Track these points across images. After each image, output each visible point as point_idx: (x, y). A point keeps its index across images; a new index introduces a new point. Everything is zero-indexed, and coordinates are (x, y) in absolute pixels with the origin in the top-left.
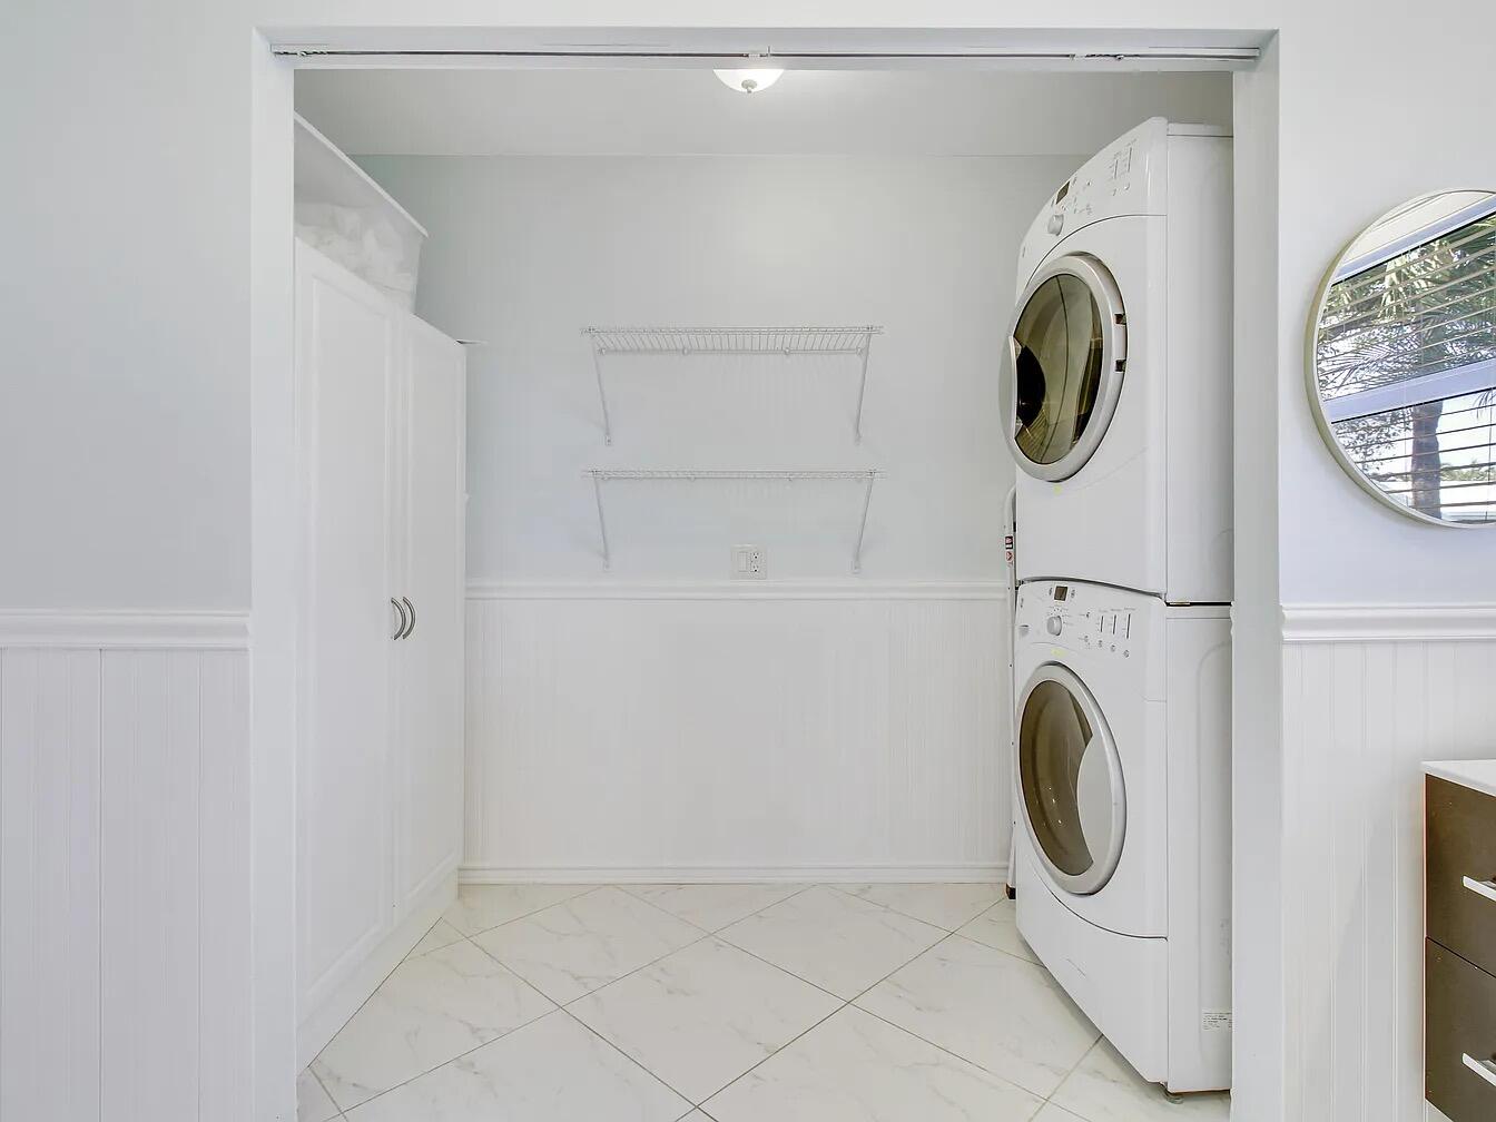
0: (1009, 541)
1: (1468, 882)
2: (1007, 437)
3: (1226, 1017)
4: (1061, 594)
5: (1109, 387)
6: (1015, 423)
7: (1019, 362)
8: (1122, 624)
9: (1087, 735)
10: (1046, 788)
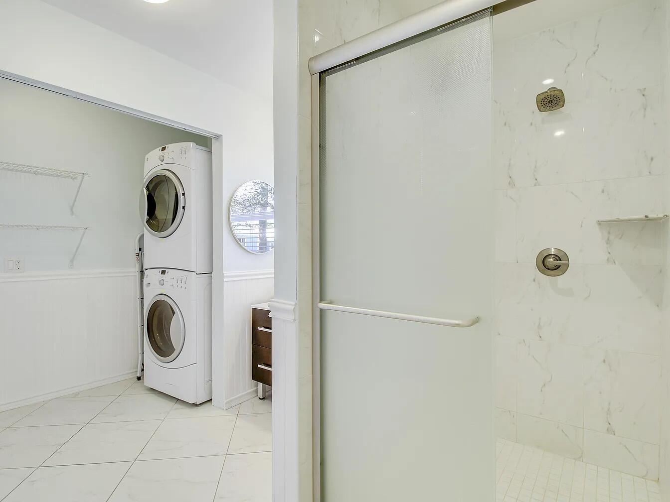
0: (137, 254)
1: (259, 328)
2: (143, 221)
3: (211, 380)
4: (163, 272)
5: (180, 214)
6: (146, 217)
7: (148, 196)
8: (184, 280)
9: (174, 313)
10: (156, 334)
